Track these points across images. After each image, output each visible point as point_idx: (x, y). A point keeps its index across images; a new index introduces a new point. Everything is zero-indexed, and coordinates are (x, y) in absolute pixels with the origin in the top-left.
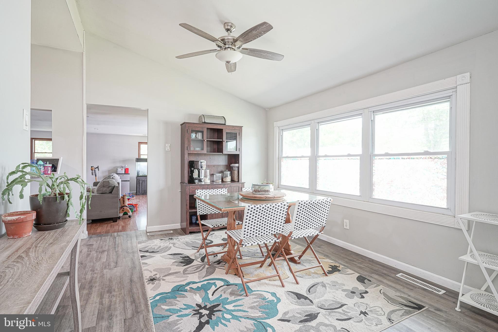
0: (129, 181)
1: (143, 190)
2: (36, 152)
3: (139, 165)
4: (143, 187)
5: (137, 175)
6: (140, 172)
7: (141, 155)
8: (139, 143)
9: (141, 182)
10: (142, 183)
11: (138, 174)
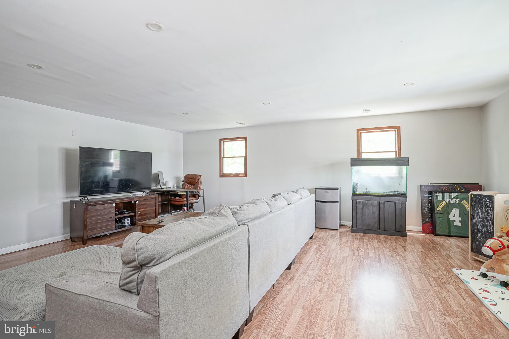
0: (337, 202)
1: (365, 223)
2: (225, 156)
3: (358, 172)
4: (364, 218)
5: (351, 192)
6: (358, 187)
7: (362, 154)
8: (358, 130)
9: (360, 206)
10: (362, 209)
11: (354, 191)
